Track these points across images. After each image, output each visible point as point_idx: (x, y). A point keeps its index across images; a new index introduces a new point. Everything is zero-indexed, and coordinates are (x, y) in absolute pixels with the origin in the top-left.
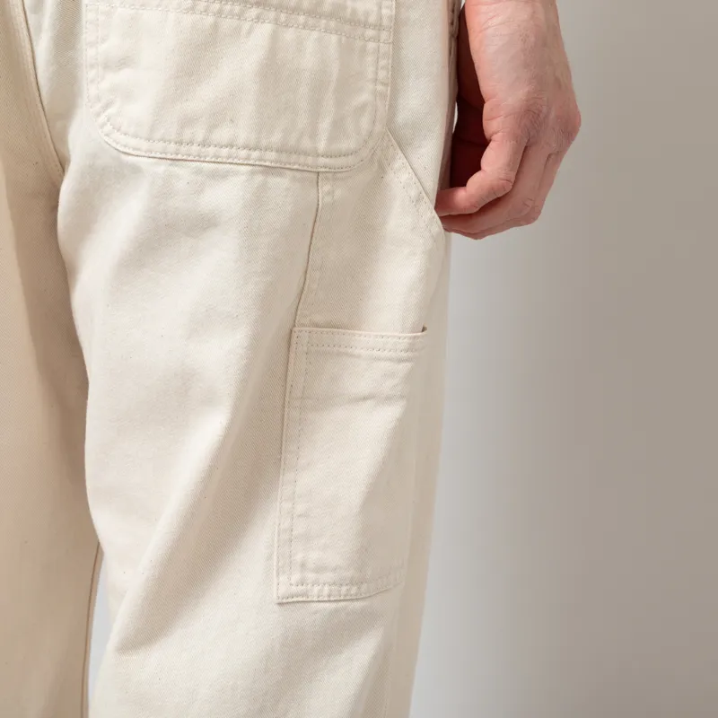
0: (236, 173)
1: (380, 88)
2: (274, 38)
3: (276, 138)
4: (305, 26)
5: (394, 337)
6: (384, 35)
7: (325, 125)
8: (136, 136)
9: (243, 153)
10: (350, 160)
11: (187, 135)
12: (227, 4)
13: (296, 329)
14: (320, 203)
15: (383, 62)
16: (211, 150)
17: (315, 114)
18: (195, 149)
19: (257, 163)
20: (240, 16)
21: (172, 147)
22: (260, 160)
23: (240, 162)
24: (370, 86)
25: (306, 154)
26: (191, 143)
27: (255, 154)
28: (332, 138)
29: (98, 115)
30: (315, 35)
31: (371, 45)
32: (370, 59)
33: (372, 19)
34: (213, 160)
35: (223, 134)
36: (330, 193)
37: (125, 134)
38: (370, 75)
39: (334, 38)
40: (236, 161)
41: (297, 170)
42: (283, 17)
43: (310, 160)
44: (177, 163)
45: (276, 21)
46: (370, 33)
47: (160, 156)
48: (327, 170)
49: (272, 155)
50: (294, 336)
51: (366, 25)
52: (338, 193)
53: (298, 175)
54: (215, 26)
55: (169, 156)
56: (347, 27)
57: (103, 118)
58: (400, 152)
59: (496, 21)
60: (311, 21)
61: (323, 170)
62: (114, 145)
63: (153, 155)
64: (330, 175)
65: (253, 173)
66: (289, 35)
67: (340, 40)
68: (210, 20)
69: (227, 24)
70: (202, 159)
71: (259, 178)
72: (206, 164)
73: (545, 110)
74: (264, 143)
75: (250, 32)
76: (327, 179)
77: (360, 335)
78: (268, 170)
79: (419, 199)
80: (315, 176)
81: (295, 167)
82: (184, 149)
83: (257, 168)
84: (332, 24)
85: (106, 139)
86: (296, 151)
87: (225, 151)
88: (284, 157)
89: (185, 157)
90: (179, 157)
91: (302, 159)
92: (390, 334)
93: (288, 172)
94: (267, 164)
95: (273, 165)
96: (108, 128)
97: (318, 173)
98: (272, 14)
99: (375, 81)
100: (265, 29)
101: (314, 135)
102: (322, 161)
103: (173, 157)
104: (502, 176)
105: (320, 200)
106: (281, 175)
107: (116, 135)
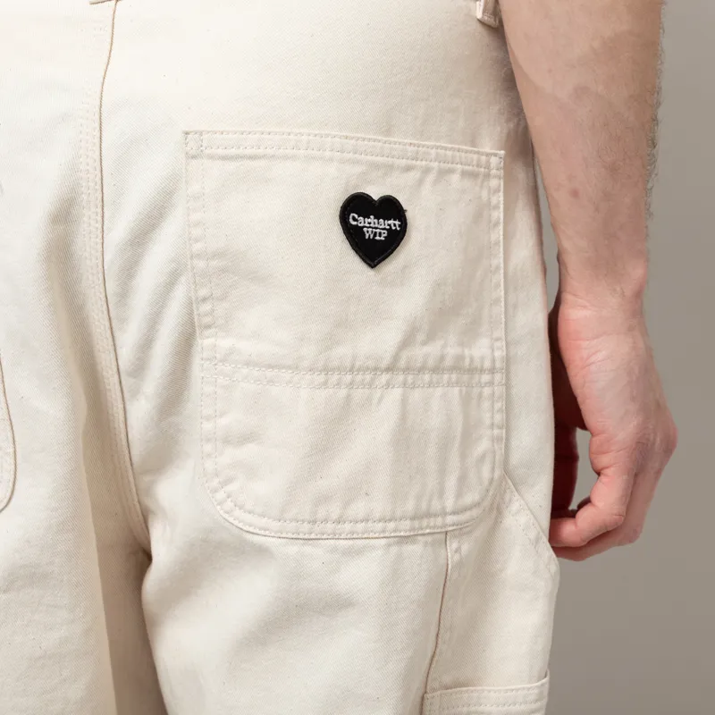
0: (373, 548)
1: (496, 432)
2: (404, 401)
3: (410, 506)
4: (430, 385)
5: (524, 688)
6: (498, 377)
7: (451, 483)
8: (263, 515)
9: (380, 526)
10: (475, 512)
11: (321, 513)
12: (358, 374)
13: (428, 696)
14: (449, 562)
15: (498, 405)
16: (348, 527)
17: (442, 472)
18: (330, 527)
19: (392, 535)
20: (370, 385)
21: (306, 527)
22: (395, 531)
23: (377, 535)
24: (489, 432)
25: (436, 515)
26: (326, 521)
27: (391, 525)
28: (459, 495)
29: (215, 491)
30: (439, 391)
31: (487, 391)
32: (486, 405)
33: (487, 364)
34: (349, 536)
35: (359, 508)
36: (458, 550)
37: (250, 513)
38: (488, 422)
39: (456, 390)
40: (371, 535)
41: (429, 534)
42: (410, 378)
43: (439, 521)
44: (311, 542)
45: (405, 384)
46: (486, 378)
47: (294, 536)
48: (455, 527)
49: (407, 524)
50: (427, 703)
51: (482, 371)
52: (465, 548)
53: (429, 539)
54: (348, 398)
55: (301, 536)
56: (466, 377)
57: (221, 495)
58: (516, 494)
59: (600, 356)
60: (435, 378)
61: (451, 528)
62: (236, 523)
63: (284, 535)
64: (457, 533)
65: (389, 545)
66: (416, 395)
67: (461, 391)
68: (343, 392)
69: (359, 394)
70: (337, 537)
71: (394, 549)
72: (341, 541)
73: (652, 438)
74: (399, 513)
75: (380, 400)
76: (455, 537)
77: (489, 691)
78: (404, 540)
79: (537, 540)
80: (443, 536)
81: (428, 531)
82: (317, 528)
83: (392, 540)
84: (454, 377)
85: (226, 516)
86: (428, 515)
87: (360, 526)
88: (416, 524)
89: (318, 537)
90: (313, 536)
91: (432, 522)
92: (519, 686)
93: (420, 538)
94: (402, 534)
95: (408, 534)
96: (229, 504)
97: (446, 533)
98: (401, 378)
99: (492, 426)
100: (396, 394)
101: (441, 493)
102: (450, 519)
103: (306, 537)
104: (615, 512)
105: (450, 560)
106: (414, 542)
107: (237, 512)
